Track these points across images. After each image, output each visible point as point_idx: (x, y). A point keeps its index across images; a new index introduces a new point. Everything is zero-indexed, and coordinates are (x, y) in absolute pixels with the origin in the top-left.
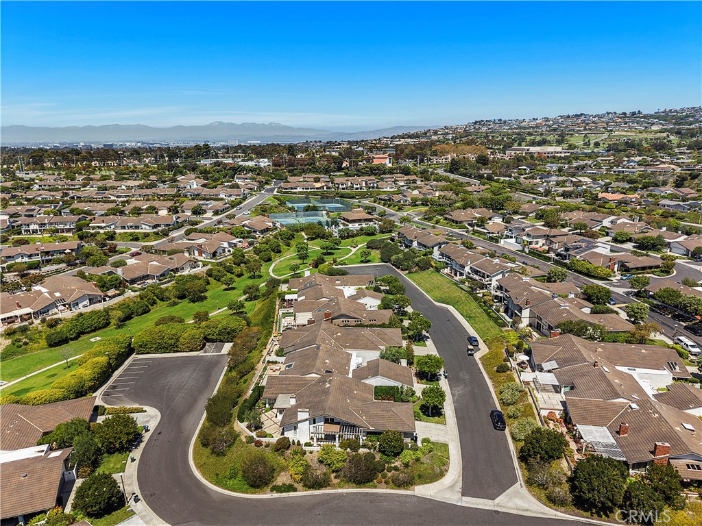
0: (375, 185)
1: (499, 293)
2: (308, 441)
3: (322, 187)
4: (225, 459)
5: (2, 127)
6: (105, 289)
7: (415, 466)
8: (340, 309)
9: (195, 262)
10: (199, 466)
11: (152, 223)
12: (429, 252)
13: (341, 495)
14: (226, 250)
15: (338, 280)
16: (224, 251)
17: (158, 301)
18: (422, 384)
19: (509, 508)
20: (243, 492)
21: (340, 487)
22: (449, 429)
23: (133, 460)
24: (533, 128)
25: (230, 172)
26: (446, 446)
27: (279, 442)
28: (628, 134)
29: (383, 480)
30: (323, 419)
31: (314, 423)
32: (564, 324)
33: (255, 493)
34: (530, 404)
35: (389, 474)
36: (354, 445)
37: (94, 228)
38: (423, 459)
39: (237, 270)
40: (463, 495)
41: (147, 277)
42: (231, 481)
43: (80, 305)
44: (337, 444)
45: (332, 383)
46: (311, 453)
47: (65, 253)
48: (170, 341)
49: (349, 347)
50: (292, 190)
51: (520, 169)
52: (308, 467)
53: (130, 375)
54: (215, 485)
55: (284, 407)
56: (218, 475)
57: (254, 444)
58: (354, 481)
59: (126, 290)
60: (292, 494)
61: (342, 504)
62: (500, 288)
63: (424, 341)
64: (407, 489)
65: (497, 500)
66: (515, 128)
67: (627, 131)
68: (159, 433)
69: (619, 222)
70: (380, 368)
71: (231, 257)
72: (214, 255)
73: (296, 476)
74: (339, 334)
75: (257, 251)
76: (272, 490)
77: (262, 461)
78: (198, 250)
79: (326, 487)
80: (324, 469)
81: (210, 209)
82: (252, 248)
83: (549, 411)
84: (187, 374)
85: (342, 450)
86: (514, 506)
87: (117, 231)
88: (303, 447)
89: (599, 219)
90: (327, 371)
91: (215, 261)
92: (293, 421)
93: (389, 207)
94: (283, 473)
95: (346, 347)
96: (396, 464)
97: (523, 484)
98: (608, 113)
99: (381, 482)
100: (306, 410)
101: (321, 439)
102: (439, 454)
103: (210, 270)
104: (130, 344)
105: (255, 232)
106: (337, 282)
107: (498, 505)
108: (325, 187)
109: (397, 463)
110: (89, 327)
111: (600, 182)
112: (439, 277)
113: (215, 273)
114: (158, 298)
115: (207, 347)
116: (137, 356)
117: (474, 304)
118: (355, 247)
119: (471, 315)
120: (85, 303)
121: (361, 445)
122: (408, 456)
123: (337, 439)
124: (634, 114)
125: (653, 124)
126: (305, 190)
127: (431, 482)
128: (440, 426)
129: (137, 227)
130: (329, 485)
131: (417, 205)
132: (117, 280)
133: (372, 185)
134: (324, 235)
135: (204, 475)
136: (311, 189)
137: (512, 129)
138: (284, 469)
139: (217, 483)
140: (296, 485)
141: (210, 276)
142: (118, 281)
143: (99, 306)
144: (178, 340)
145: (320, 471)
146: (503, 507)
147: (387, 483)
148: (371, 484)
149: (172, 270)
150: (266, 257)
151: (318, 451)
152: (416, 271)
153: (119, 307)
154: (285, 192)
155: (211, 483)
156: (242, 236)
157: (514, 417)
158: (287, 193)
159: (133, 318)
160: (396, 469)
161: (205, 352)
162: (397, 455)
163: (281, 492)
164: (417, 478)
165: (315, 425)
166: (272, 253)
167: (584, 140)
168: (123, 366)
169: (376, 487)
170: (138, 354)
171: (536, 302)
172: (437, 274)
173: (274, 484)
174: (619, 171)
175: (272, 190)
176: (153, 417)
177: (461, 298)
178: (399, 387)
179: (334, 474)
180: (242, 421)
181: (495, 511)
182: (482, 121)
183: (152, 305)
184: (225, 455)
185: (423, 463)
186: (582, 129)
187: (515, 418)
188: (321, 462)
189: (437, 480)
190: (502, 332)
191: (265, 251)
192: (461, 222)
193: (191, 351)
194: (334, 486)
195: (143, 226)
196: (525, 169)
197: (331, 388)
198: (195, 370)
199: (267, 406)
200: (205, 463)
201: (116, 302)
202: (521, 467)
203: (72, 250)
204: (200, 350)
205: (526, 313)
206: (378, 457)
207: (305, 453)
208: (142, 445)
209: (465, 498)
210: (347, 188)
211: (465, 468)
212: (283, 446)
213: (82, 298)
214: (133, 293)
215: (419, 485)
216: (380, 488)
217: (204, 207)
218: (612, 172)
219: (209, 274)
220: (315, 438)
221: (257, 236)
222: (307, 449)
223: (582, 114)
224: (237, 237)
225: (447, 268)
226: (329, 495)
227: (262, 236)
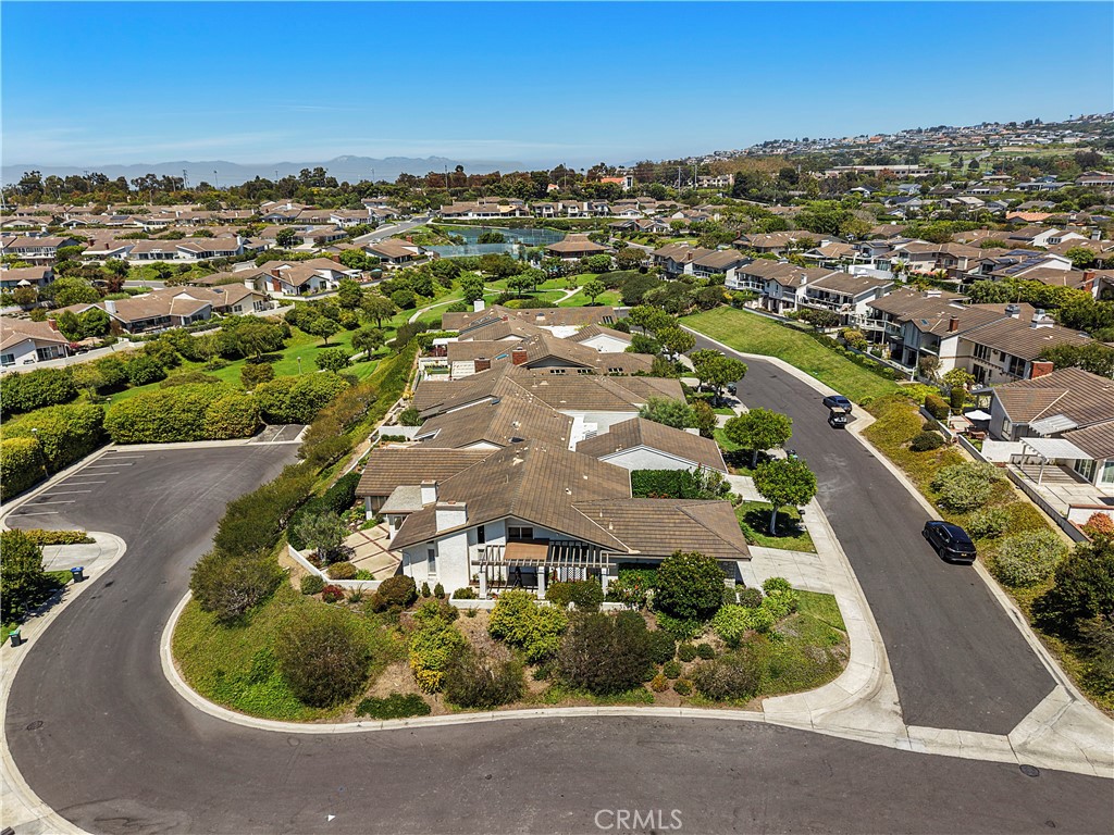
0: (606, 210)
1: (875, 327)
2: (465, 585)
3: (512, 213)
4: (244, 636)
5: (3, 168)
6: (76, 336)
7: (757, 646)
8: (546, 349)
9: (266, 300)
10: (180, 654)
11: (197, 249)
12: (718, 279)
13: (553, 725)
14: (329, 285)
15: (541, 315)
16: (323, 286)
17: (184, 361)
18: (741, 475)
19: (1062, 759)
20: (280, 718)
21: (547, 700)
22: (826, 563)
23: (18, 641)
24: (863, 146)
25: (353, 196)
26: (829, 599)
27: (386, 588)
28: (1025, 150)
29: (671, 683)
30: (503, 529)
31: (481, 540)
32: (1057, 352)
33: (314, 720)
34: (1025, 505)
35: (688, 668)
36: (586, 596)
37: (90, 257)
38: (778, 628)
39: (346, 316)
40: (908, 721)
41: (167, 320)
42: (254, 689)
43: (19, 361)
44: (541, 592)
45: (527, 457)
46: (472, 614)
47: (19, 287)
48: (183, 416)
49: (568, 407)
50: (460, 218)
51: (852, 192)
52: (460, 648)
53: (87, 479)
54: (211, 699)
55: (407, 508)
56: (221, 673)
57: (320, 596)
58: (589, 687)
59: (120, 339)
60: (415, 721)
61: (555, 749)
62: (877, 315)
63: (729, 407)
64: (742, 707)
65: (1019, 735)
66: (833, 147)
67: (1023, 146)
68: (109, 584)
69: (1064, 239)
70: (643, 433)
71: (336, 295)
72: (304, 288)
73: (426, 673)
74: (544, 383)
75: (387, 290)
76: (360, 712)
77: (338, 635)
78: (274, 281)
79: (510, 702)
80: (505, 654)
81: (310, 236)
82: (378, 284)
83: (1091, 512)
84: (211, 476)
85: (555, 607)
86: (1071, 750)
87: (132, 263)
88: (451, 600)
89: (1027, 235)
90: (515, 440)
91: (303, 299)
92: (427, 535)
93: (631, 238)
94: (393, 668)
95: (560, 406)
96: (705, 640)
97: (1074, 691)
98: (985, 125)
99: (666, 688)
100: (458, 504)
101: (500, 582)
102: (817, 617)
103: (293, 312)
104: (100, 422)
105: (385, 260)
106: (539, 318)
107: (1023, 748)
108: (517, 213)
109: (708, 638)
110: (29, 400)
111: (1000, 202)
112: (742, 316)
113: (301, 317)
114: (183, 355)
115: (266, 431)
116: (116, 448)
117: (824, 351)
118: (572, 289)
119: (821, 367)
120: (29, 356)
121: (605, 592)
122: (734, 617)
123: (541, 578)
124: (1028, 124)
125: (1064, 136)
126: (481, 218)
127: (807, 687)
128: (802, 556)
129: (169, 256)
130: (519, 696)
131: (682, 236)
132: (100, 319)
133: (600, 209)
134: (514, 270)
135: (188, 674)
136: (492, 215)
137: (827, 148)
138: (397, 656)
139: (216, 695)
140: (427, 698)
141: (293, 322)
142: (104, 322)
143: (60, 364)
144: (201, 413)
145: (493, 661)
146: (1042, 754)
147: (681, 690)
148: (637, 692)
149: (219, 309)
150: (405, 299)
151: (489, 611)
152: (694, 313)
153: (99, 366)
154: (446, 221)
155: (202, 694)
156: (361, 264)
157: (991, 533)
158: (451, 222)
159: (128, 388)
160: (705, 652)
161: (261, 440)
162: (707, 614)
163: (386, 716)
164: (766, 677)
165: (482, 546)
166: (417, 296)
167: (952, 160)
168: (80, 464)
169: (650, 702)
170: (118, 443)
171: (971, 325)
172: (738, 311)
173: (368, 695)
174: (1031, 187)
175: (425, 220)
176: (108, 552)
177: (793, 341)
178: (692, 472)
179: (535, 669)
180: (300, 547)
181: (1024, 768)
182: (776, 142)
183: (171, 368)
184: (247, 625)
185: (779, 639)
186: (946, 144)
187: (992, 537)
188: (497, 636)
189: (823, 683)
190: (898, 386)
191: (402, 289)
192: (767, 249)
193: (232, 437)
194: (533, 701)
195: (180, 254)
196: (862, 192)
197: (524, 466)
198: (230, 469)
199: (369, 515)
200: (195, 648)
201: (96, 358)
202: (1050, 648)
203: (34, 282)
204: (251, 436)
205: (949, 347)
206: (653, 622)
207: (454, 615)
208: (57, 610)
209: (914, 730)
210: (555, 214)
211: (893, 652)
212: (398, 597)
213: (22, 346)
214: (132, 345)
215: (775, 694)
216: (663, 704)
217: (298, 233)
218: (1018, 189)
219: (291, 320)
220: (482, 578)
221: (389, 267)
222: (462, 604)
223: (942, 127)
224: (351, 268)
225: (756, 299)
226: (518, 722)
227: (397, 267)
